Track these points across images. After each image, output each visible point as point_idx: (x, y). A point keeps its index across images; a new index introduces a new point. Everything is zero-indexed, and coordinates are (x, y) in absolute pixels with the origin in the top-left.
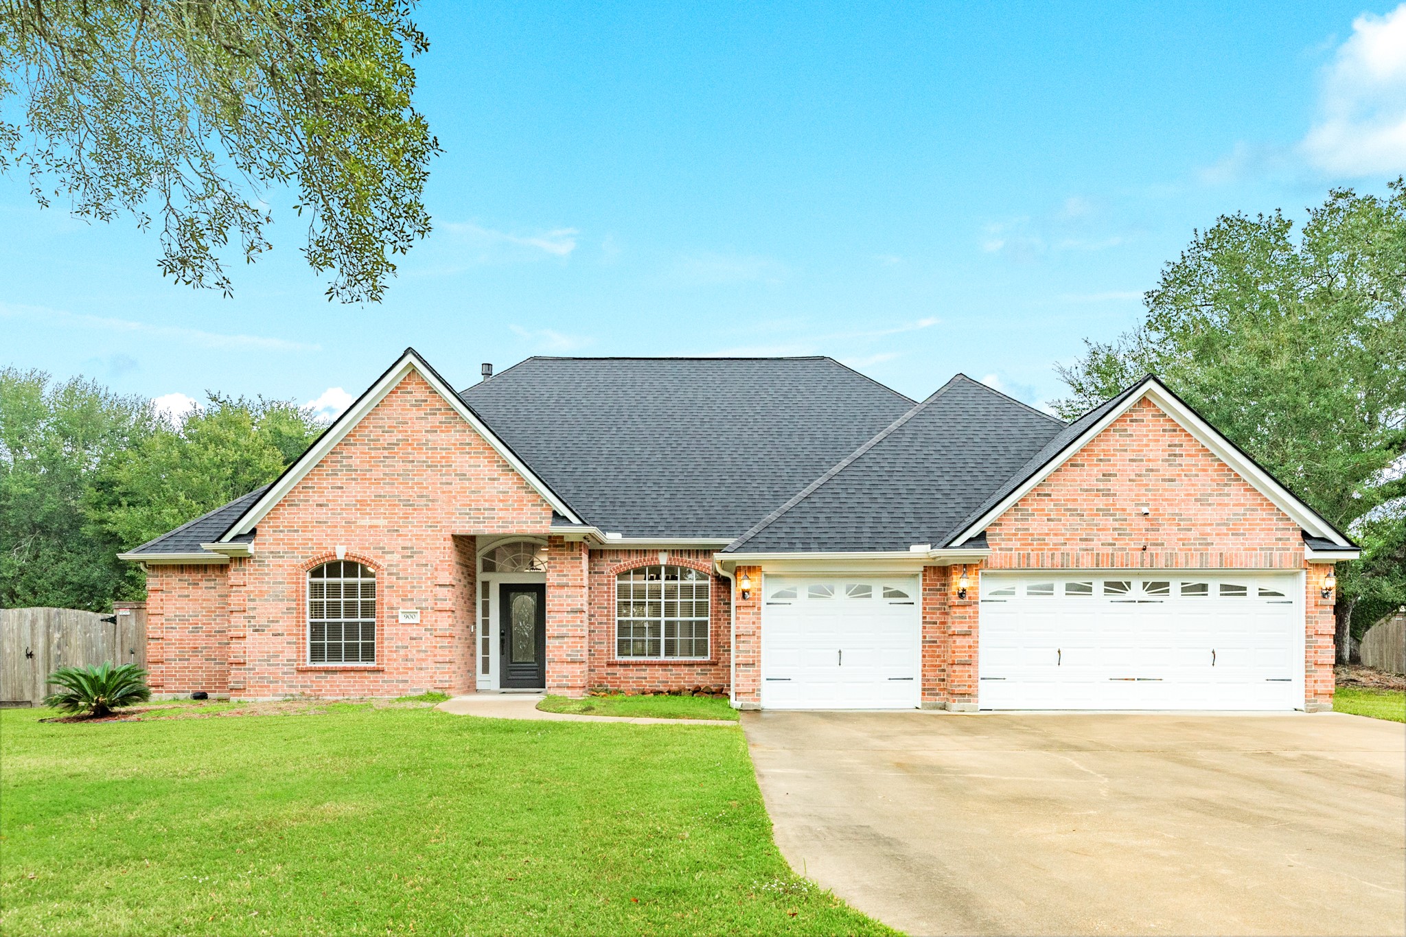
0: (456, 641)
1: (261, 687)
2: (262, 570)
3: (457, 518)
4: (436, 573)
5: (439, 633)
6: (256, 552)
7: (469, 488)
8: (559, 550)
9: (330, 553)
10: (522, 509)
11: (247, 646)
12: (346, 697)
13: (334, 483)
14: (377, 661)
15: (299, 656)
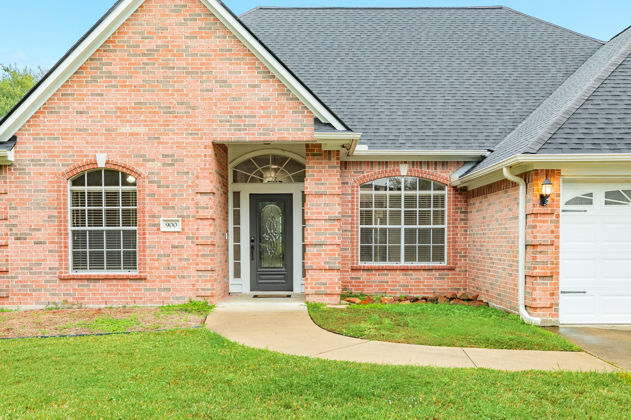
0: (216, 249)
1: (24, 295)
2: (23, 178)
3: (218, 125)
4: (197, 182)
5: (200, 241)
6: (16, 160)
7: (229, 95)
8: (317, 159)
9: (91, 160)
10: (283, 117)
11: (9, 254)
12: (109, 306)
13: (94, 90)
14: (139, 269)
15: (61, 264)
